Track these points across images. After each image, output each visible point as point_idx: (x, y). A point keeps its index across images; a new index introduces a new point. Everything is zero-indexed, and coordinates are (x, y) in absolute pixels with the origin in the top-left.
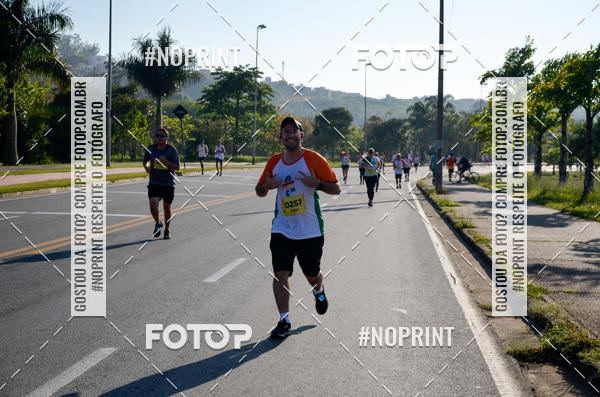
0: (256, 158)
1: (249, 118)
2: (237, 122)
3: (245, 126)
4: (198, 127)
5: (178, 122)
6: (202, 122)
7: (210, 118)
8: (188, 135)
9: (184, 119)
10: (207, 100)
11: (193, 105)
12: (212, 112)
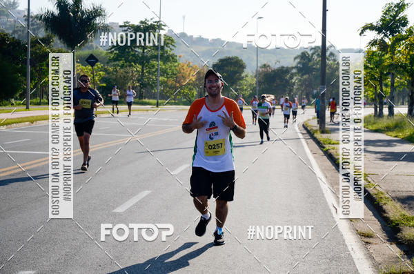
0: (159, 101)
1: (153, 66)
2: (143, 70)
3: (149, 72)
4: (108, 74)
5: (90, 70)
6: (111, 69)
7: (118, 66)
8: (100, 81)
9: (96, 67)
10: (116, 50)
11: (103, 55)
12: (121, 60)
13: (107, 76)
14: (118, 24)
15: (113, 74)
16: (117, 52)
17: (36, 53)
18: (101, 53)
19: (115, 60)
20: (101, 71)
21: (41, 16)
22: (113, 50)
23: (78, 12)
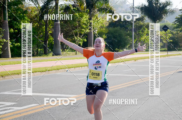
4: (174, 35)
5: (164, 33)
6: (175, 32)
7: (179, 31)
8: (169, 39)
9: (167, 32)
10: (177, 22)
11: (170, 25)
12: (180, 28)
13: (173, 36)
14: (178, 9)
15: (176, 35)
16: (178, 23)
17: (136, 25)
18: (169, 24)
19: (177, 28)
20: (170, 33)
21: (139, 7)
22: (176, 22)
23: (158, 4)
